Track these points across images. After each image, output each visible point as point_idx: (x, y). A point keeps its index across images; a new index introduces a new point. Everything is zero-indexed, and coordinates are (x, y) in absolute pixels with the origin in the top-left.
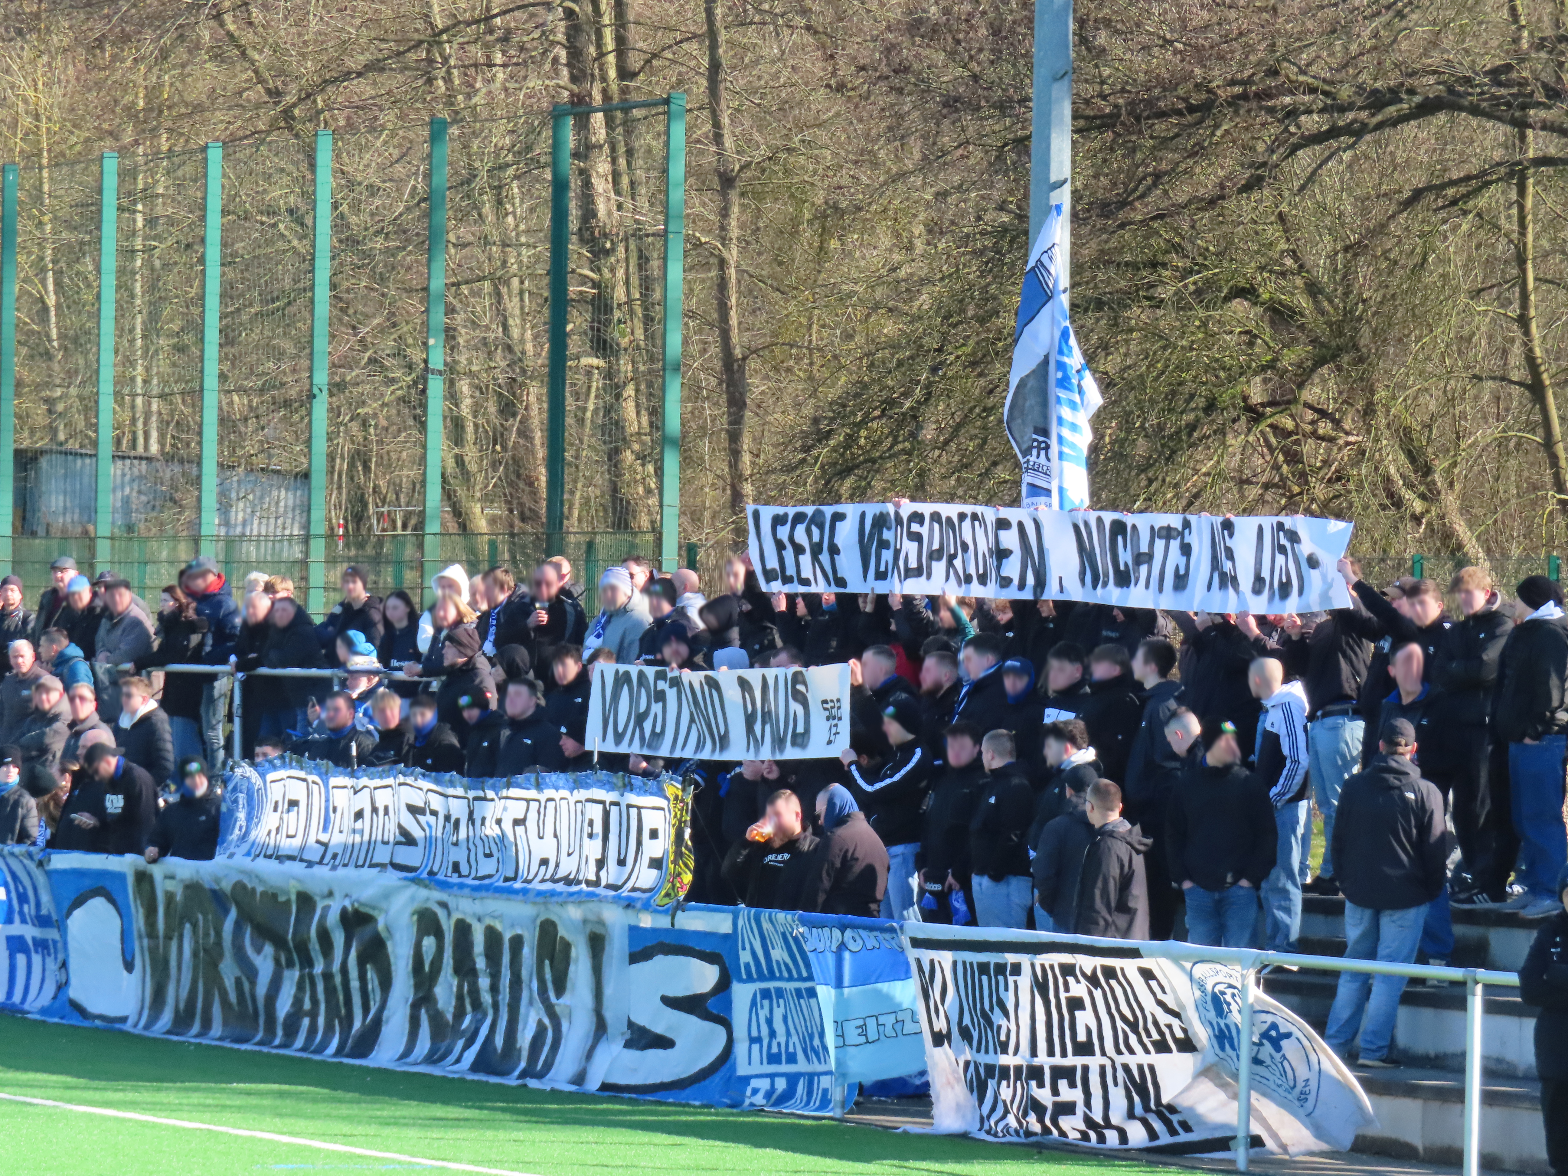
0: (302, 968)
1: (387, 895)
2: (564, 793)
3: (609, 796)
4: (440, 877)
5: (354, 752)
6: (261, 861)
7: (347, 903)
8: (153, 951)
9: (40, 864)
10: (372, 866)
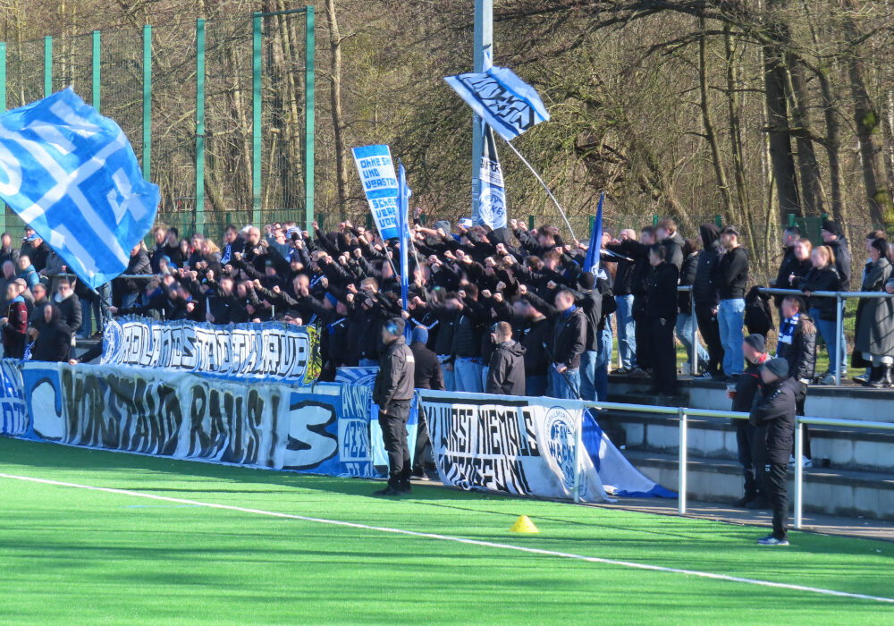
0: (140, 414)
1: (180, 380)
3: (281, 332)
4: (204, 372)
6: (122, 364)
7: (161, 383)
8: (70, 407)
9: (20, 367)
10: (173, 366)
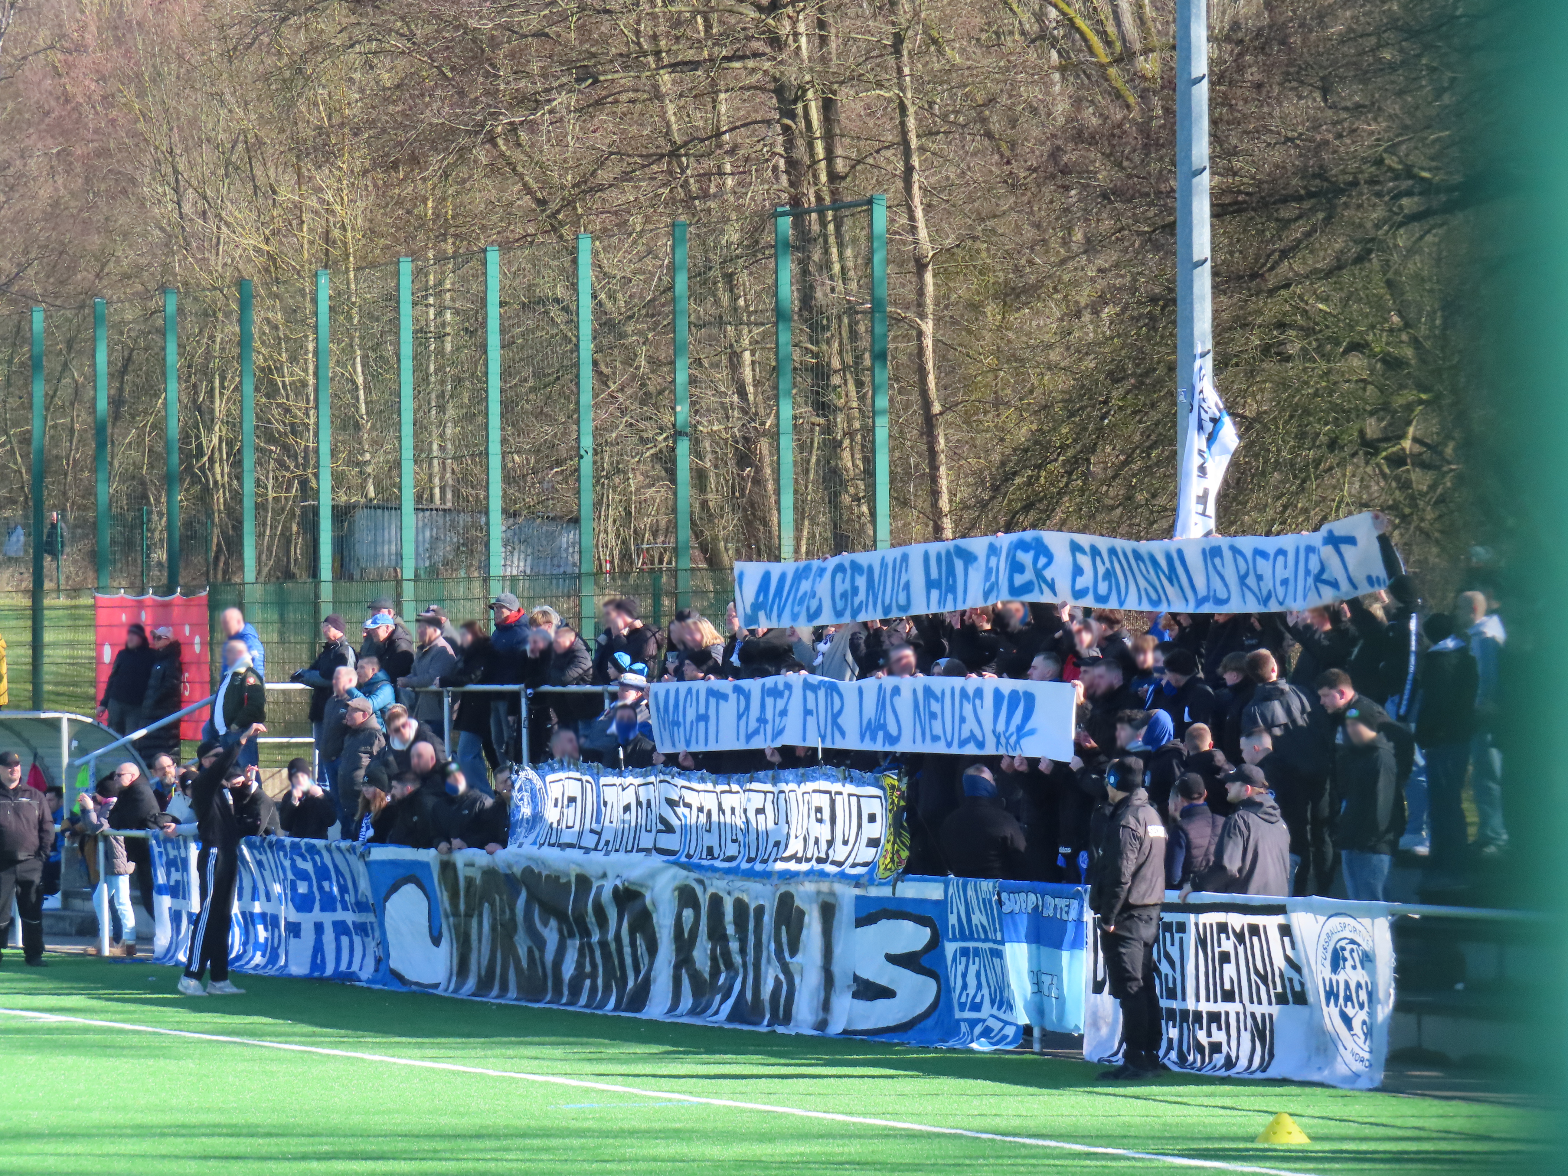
0: (581, 938)
1: (653, 875)
2: (793, 786)
3: (834, 787)
4: (695, 860)
5: (622, 756)
6: (545, 848)
7: (618, 882)
8: (456, 926)
9: (362, 856)
10: (639, 851)
